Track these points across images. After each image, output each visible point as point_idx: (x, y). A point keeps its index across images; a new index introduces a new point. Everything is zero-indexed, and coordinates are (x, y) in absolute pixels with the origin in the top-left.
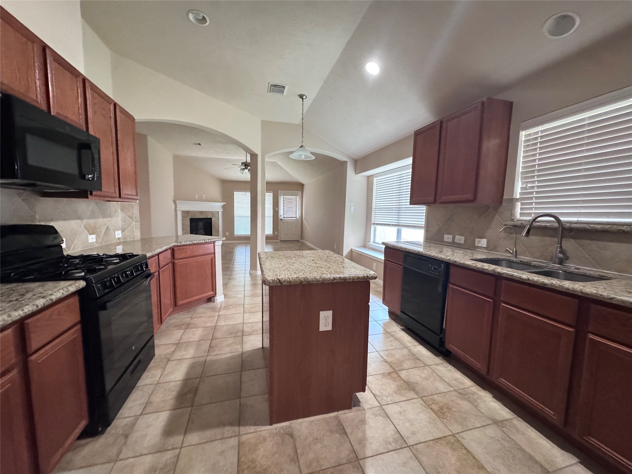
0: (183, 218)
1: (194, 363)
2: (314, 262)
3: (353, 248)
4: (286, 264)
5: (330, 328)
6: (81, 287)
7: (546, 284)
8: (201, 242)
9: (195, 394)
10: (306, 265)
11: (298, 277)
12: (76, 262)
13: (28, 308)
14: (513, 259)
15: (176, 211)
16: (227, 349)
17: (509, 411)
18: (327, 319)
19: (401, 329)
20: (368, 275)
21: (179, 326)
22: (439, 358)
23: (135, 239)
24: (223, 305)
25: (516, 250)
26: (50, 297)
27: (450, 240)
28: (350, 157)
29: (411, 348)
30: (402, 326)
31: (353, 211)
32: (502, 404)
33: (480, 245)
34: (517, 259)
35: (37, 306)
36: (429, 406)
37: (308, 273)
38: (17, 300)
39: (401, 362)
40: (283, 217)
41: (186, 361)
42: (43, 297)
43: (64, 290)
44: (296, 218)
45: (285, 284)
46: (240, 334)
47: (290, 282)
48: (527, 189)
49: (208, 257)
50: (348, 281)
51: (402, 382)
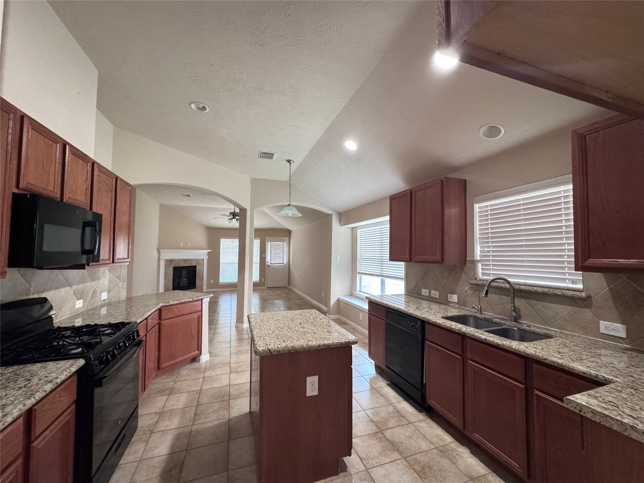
0: (166, 267)
1: (179, 434)
2: (301, 326)
3: (340, 297)
4: (275, 329)
5: (316, 393)
6: (81, 366)
7: (499, 345)
8: (189, 300)
9: (181, 470)
10: (293, 330)
11: (287, 346)
12: (67, 335)
13: (39, 395)
14: (478, 315)
15: (159, 260)
16: (214, 416)
17: (485, 466)
18: (314, 384)
19: (387, 384)
20: (350, 340)
21: (161, 392)
22: (422, 415)
23: (121, 299)
24: (208, 364)
25: (480, 306)
26: (56, 381)
27: (427, 294)
28: (335, 211)
29: (396, 404)
30: (387, 380)
31: (339, 261)
32: (478, 459)
33: (452, 300)
34: (482, 316)
35: (46, 392)
36: (412, 467)
37: (295, 340)
38: (25, 386)
39: (386, 421)
40: (270, 264)
41: (172, 431)
42: (50, 382)
43: (67, 372)
44: (283, 264)
45: (275, 353)
46: (226, 398)
47: (279, 351)
48: (485, 253)
49: (195, 315)
50: (331, 347)
51: (387, 442)
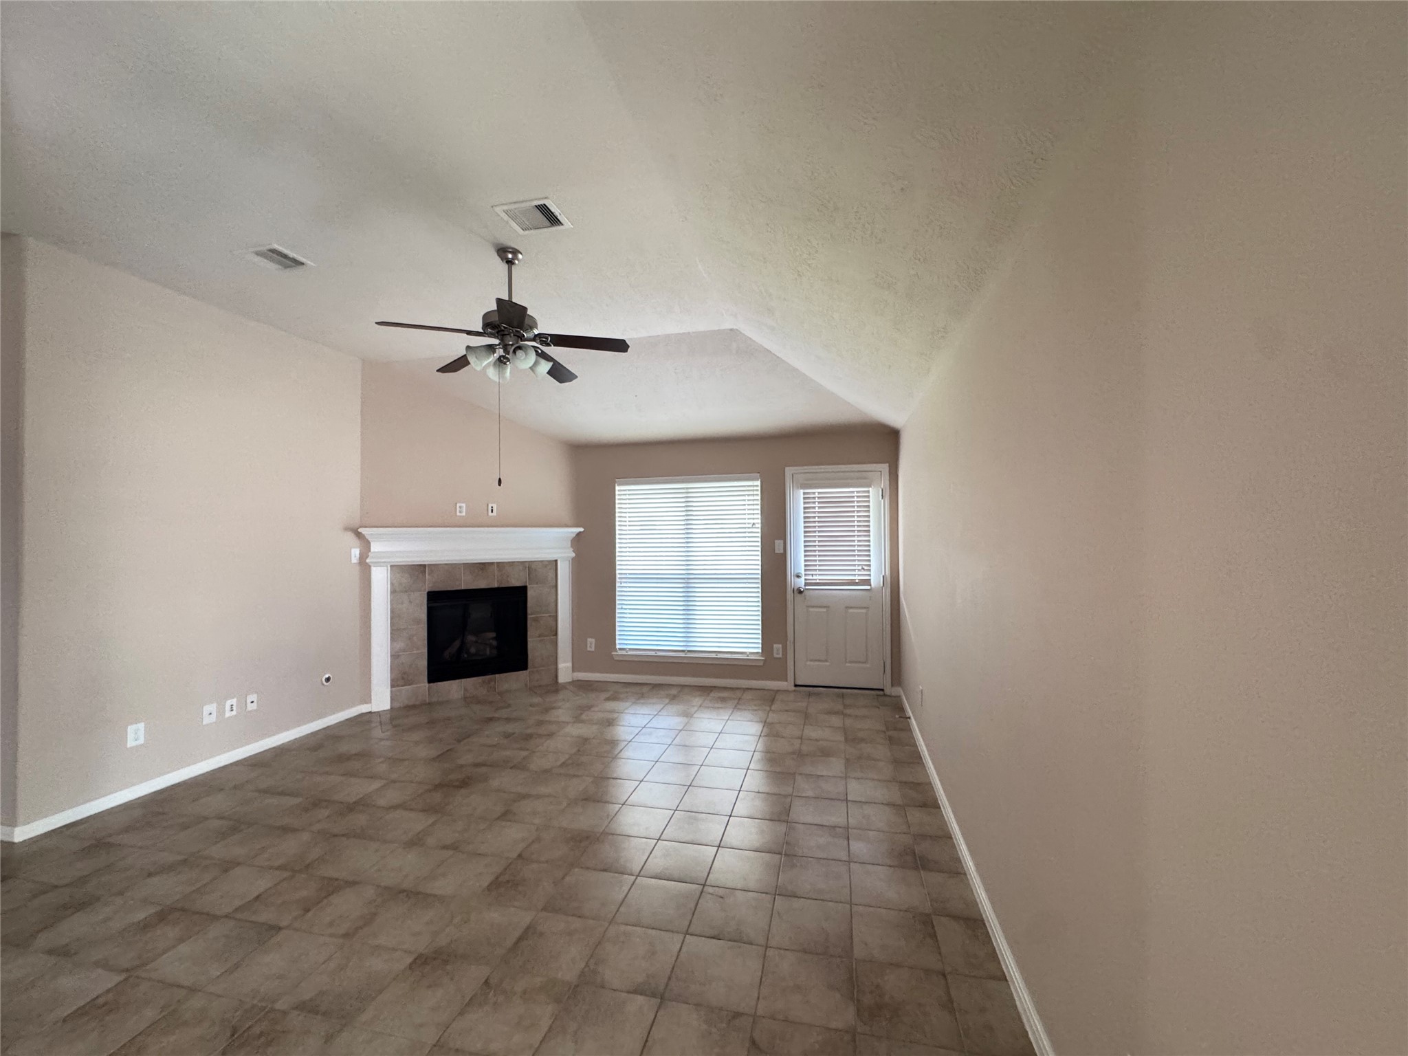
0: (399, 590)
15: (364, 566)
44: (868, 587)
